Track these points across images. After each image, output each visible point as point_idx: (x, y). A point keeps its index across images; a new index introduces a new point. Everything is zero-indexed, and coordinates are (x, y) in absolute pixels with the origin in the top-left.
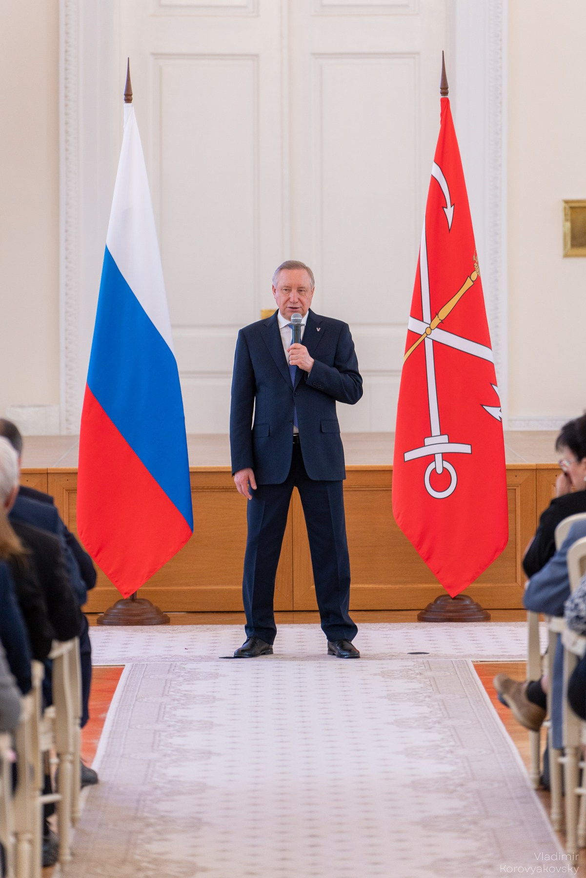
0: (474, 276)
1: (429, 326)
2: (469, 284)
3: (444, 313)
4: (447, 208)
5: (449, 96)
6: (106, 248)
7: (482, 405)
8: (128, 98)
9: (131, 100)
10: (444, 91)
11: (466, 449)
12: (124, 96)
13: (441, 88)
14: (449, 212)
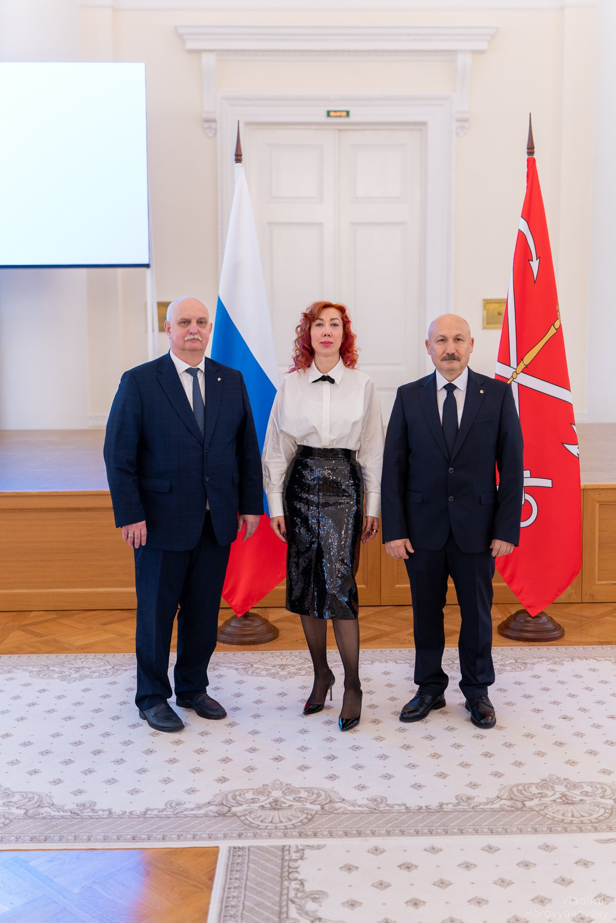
0: (557, 325)
1: (515, 370)
2: (552, 331)
3: (528, 359)
4: (532, 261)
5: (535, 156)
6: (219, 298)
7: (563, 444)
8: (238, 158)
9: (241, 160)
10: (530, 150)
11: (547, 483)
12: (234, 157)
13: (527, 149)
14: (535, 265)
